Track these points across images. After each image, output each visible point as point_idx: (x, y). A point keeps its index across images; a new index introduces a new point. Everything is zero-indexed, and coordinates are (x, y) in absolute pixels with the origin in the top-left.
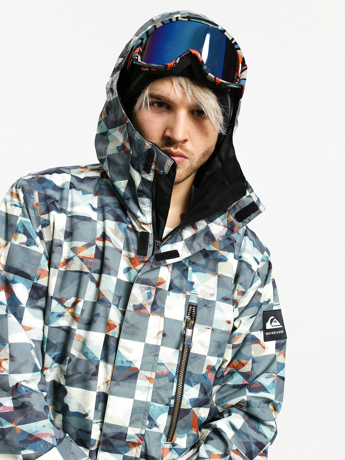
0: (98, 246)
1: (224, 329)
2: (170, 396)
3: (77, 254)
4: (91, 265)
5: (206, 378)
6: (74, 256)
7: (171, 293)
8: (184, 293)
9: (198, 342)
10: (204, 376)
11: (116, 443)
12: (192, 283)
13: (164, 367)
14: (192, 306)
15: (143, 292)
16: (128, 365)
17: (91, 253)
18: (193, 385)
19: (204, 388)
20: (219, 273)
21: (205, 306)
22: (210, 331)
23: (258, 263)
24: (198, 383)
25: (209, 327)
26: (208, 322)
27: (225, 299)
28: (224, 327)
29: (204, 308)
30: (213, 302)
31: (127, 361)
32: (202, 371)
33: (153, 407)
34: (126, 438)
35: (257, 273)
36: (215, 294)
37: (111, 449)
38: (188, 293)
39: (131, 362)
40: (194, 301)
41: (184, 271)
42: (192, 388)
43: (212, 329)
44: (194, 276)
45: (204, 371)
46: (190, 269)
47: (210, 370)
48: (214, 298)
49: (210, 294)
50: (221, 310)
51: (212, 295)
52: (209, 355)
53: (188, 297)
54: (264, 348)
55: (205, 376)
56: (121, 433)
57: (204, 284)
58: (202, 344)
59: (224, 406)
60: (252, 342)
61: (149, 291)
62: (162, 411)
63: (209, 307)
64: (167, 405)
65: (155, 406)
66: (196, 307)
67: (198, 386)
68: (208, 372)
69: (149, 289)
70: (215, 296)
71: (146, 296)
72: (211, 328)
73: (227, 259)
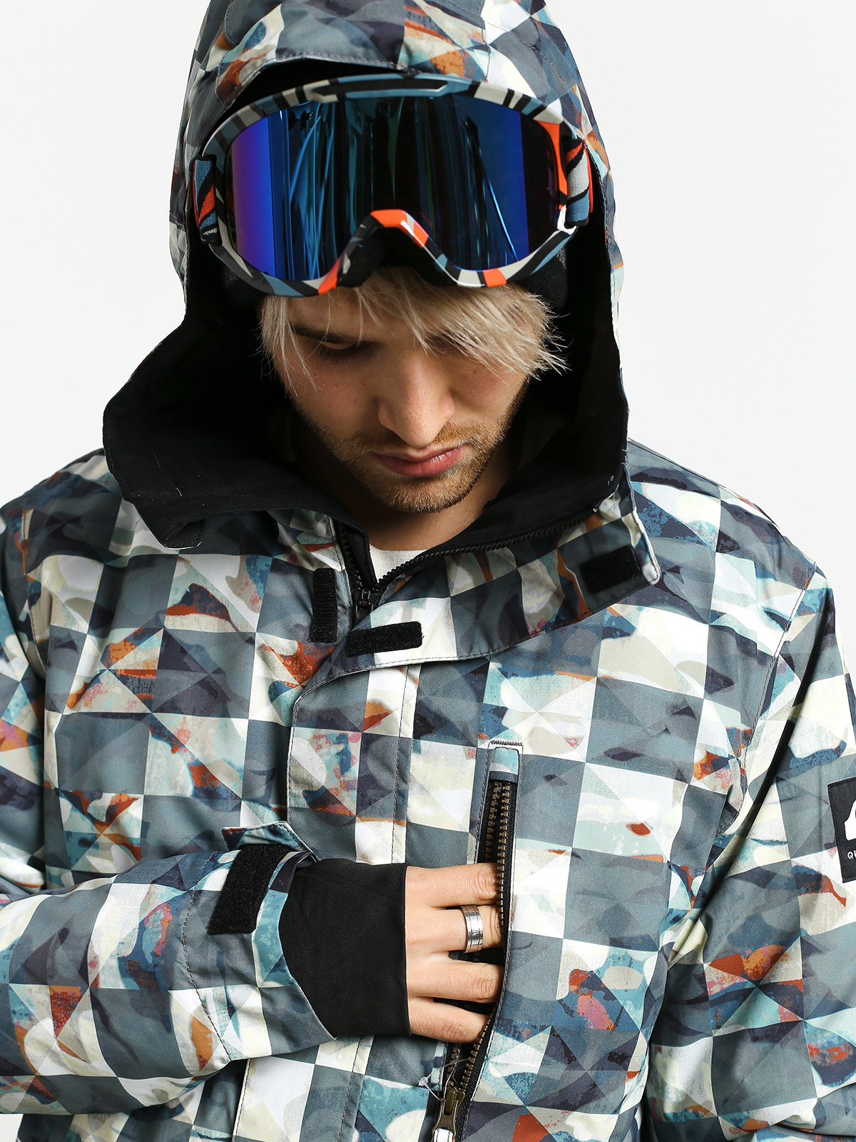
0: (170, 632)
1: (619, 852)
3: (108, 666)
4: (150, 691)
5: (570, 1012)
6: (102, 671)
7: (424, 744)
8: (469, 744)
9: (532, 895)
10: (564, 1006)
12: (501, 712)
15: (324, 750)
17: (148, 657)
18: (524, 1034)
19: (563, 1043)
20: (602, 672)
21: (549, 778)
22: (565, 860)
23: (784, 624)
24: (543, 1028)
27: (622, 756)
28: (620, 844)
29: (546, 786)
30: (576, 767)
32: (555, 991)
35: (781, 660)
36: (582, 738)
38: (484, 745)
43: (574, 854)
45: (563, 990)
47: (582, 985)
48: (577, 754)
49: (568, 740)
50: (604, 791)
51: (573, 742)
52: (569, 935)
58: (544, 904)
61: (341, 747)
63: (562, 783)
66: (514, 785)
67: (543, 1038)
68: (577, 991)
69: (341, 739)
70: (584, 745)
71: (335, 763)
72: (569, 850)
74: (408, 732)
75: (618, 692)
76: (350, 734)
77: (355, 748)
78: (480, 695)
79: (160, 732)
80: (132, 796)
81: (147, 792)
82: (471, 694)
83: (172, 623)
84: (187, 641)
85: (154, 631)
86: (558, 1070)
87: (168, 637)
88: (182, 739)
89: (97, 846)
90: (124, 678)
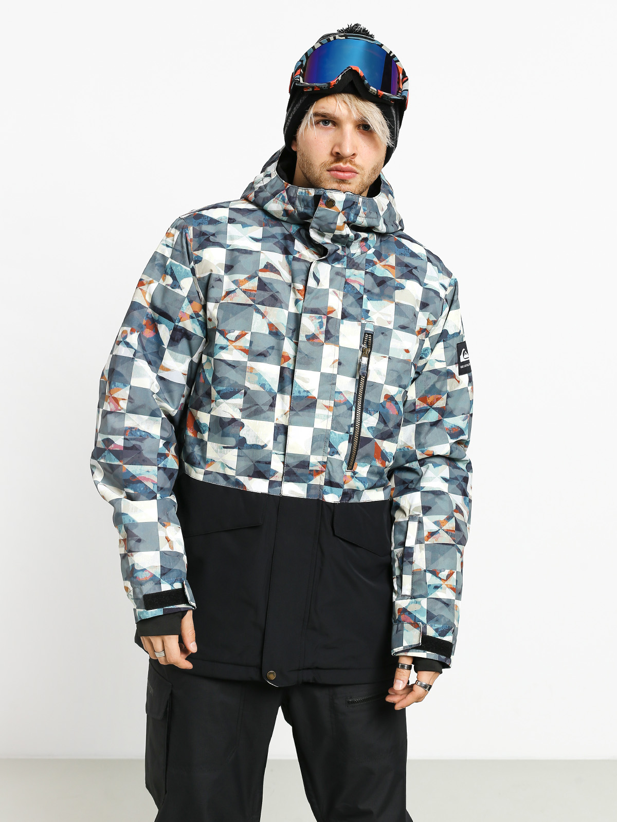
1: (401, 358)
2: (349, 424)
5: (384, 407)
7: (344, 321)
8: (359, 321)
9: (375, 370)
11: (299, 471)
12: (368, 311)
13: (342, 396)
14: (369, 334)
15: (314, 321)
16: (305, 394)
18: (372, 413)
21: (383, 333)
22: (387, 359)
24: (377, 412)
25: (386, 356)
26: (385, 350)
27: (403, 328)
28: (402, 355)
29: (381, 336)
31: (304, 391)
32: (380, 400)
33: (333, 434)
34: (309, 466)
37: (295, 478)
38: (363, 322)
39: (308, 392)
40: (369, 329)
41: (359, 299)
42: (371, 417)
43: (389, 358)
44: (368, 304)
46: (365, 297)
47: (388, 399)
48: (391, 326)
49: (388, 322)
50: (398, 338)
51: (389, 323)
52: (386, 383)
53: (363, 326)
54: (459, 382)
55: (383, 405)
56: (304, 462)
57: (380, 312)
58: (379, 373)
59: (424, 451)
60: (448, 376)
61: (320, 320)
62: (342, 439)
63: (386, 335)
64: (347, 433)
65: (335, 434)
66: (372, 335)
67: (377, 415)
68: (386, 401)
69: (320, 318)
71: (318, 325)
72: (388, 357)
73: (405, 287)
74: (339, 317)
75: (402, 307)
76: (323, 316)
77: (325, 321)
78: (361, 306)
79: (258, 311)
80: (246, 332)
81: (252, 331)
82: (358, 306)
83: (261, 274)
84: (266, 281)
85: (255, 277)
86: (382, 426)
87: (259, 279)
88: (265, 314)
89: (227, 349)
90: (245, 292)
